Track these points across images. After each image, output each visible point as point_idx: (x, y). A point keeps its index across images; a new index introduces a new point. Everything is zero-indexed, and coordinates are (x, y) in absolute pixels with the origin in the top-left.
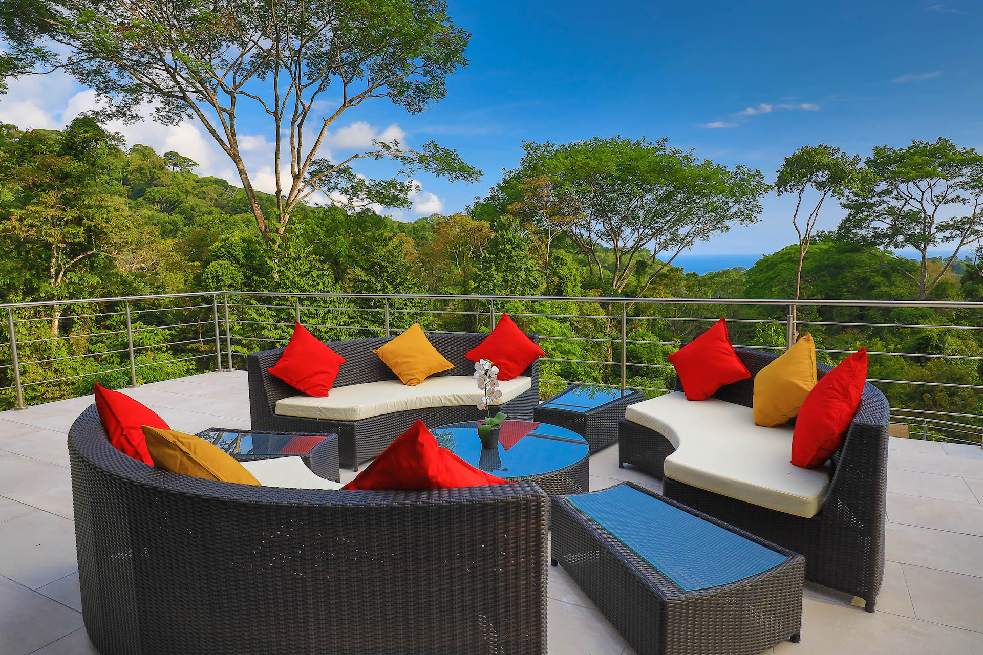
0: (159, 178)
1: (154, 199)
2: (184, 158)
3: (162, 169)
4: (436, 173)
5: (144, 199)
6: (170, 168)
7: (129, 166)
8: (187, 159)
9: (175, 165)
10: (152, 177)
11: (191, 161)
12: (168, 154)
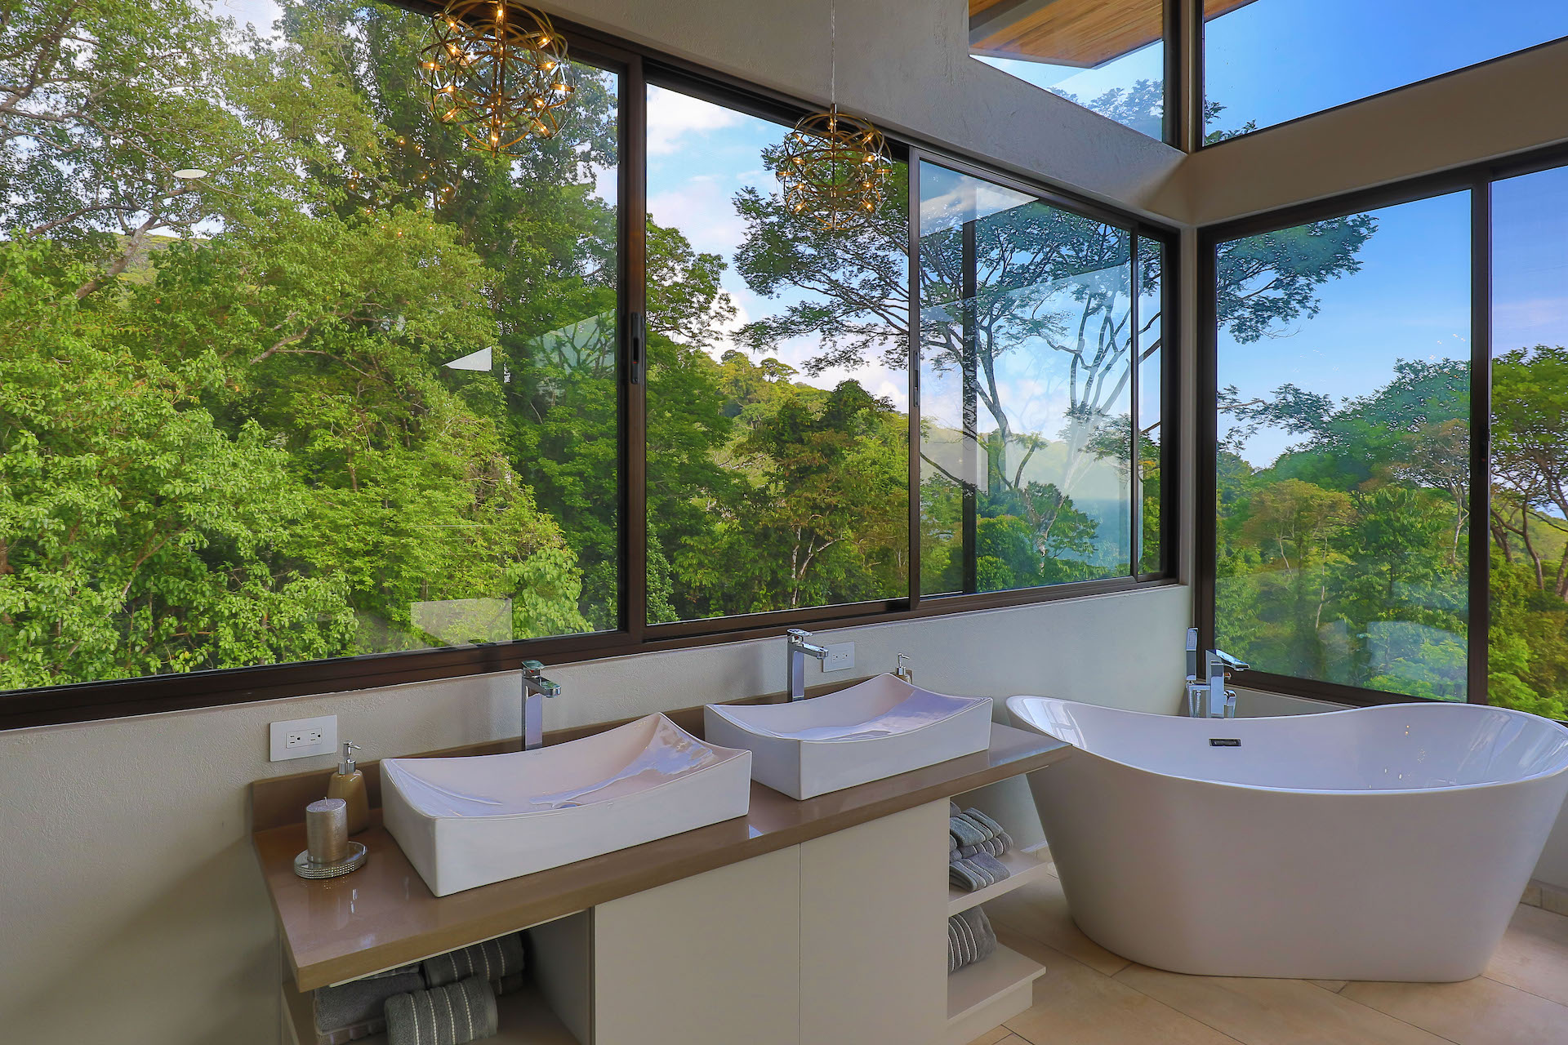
0: (755, 391)
1: (752, 418)
2: (783, 366)
3: (760, 379)
4: (1287, 429)
5: (741, 418)
6: (767, 377)
7: (722, 377)
8: (787, 366)
9: (772, 374)
10: (748, 390)
11: (790, 368)
12: (765, 361)
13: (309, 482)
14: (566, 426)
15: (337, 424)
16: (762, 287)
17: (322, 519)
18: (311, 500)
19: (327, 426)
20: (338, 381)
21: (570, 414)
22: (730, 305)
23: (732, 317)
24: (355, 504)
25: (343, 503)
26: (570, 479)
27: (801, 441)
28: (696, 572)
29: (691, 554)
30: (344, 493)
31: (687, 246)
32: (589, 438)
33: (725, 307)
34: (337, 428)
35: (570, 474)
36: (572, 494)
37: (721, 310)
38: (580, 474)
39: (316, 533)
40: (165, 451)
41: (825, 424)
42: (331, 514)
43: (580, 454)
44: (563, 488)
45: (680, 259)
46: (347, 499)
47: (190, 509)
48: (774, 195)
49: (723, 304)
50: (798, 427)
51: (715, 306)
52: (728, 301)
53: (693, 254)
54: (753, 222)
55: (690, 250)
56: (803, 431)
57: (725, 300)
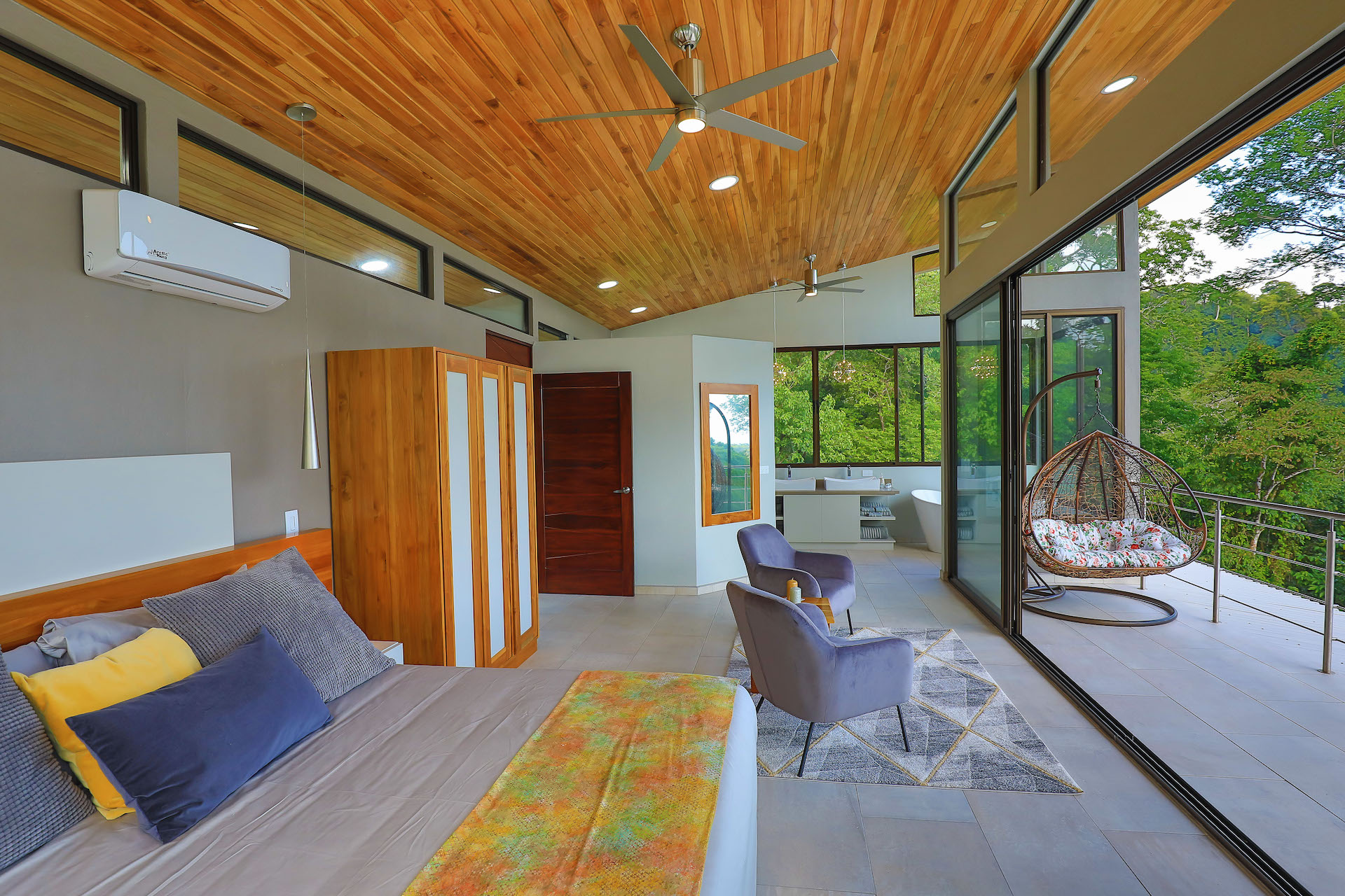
13: (857, 426)
15: (871, 390)
16: (1234, 239)
17: (862, 447)
18: (856, 435)
19: (865, 391)
20: (874, 363)
22: (1205, 259)
23: (1209, 270)
24: (881, 438)
25: (874, 437)
27: (1262, 379)
30: (875, 432)
33: (1201, 262)
34: (873, 393)
39: (858, 455)
40: (786, 412)
41: (1293, 361)
42: (866, 443)
45: (1153, 228)
46: (876, 435)
47: (797, 441)
48: (1235, 161)
49: (1199, 260)
50: (1262, 366)
51: (1189, 263)
52: (1202, 256)
53: (1164, 222)
54: (1215, 188)
55: (1161, 219)
56: (1267, 370)
57: (1199, 256)
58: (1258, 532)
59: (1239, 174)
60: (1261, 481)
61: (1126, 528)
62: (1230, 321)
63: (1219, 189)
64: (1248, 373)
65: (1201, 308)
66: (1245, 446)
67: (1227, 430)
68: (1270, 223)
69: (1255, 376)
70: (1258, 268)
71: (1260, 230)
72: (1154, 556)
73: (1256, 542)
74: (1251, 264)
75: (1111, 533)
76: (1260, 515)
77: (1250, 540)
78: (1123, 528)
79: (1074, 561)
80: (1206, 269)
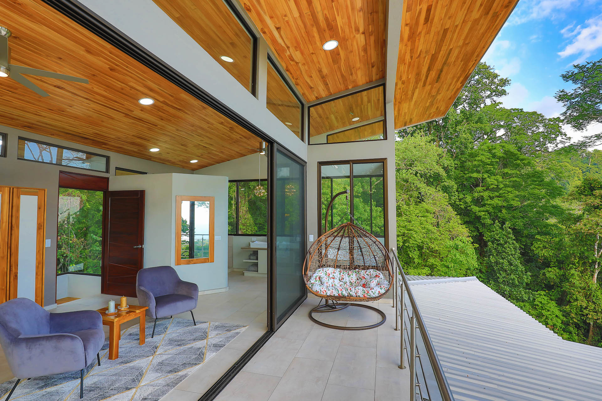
14: (482, 194)
16: (579, 127)
21: (483, 190)
22: (567, 137)
23: (569, 141)
26: (483, 213)
27: (593, 194)
28: (542, 250)
29: (539, 243)
31: (543, 116)
32: (491, 198)
35: (483, 211)
36: (484, 219)
37: (563, 140)
38: (487, 211)
43: (488, 204)
44: (481, 216)
45: (541, 122)
49: (564, 137)
50: (593, 188)
51: (559, 139)
52: (565, 135)
53: (546, 119)
54: (566, 103)
55: (544, 118)
56: (595, 190)
57: (564, 135)
58: (597, 271)
59: (577, 96)
60: (597, 245)
61: (367, 274)
62: (597, 166)
63: (568, 103)
64: (586, 192)
65: (581, 160)
66: (584, 227)
67: (578, 219)
68: (596, 119)
69: (590, 193)
70: (588, 141)
71: (593, 122)
72: (363, 291)
73: (596, 276)
74: (584, 139)
75: (360, 276)
76: (597, 263)
77: (593, 275)
78: (365, 275)
79: (320, 292)
80: (568, 141)
